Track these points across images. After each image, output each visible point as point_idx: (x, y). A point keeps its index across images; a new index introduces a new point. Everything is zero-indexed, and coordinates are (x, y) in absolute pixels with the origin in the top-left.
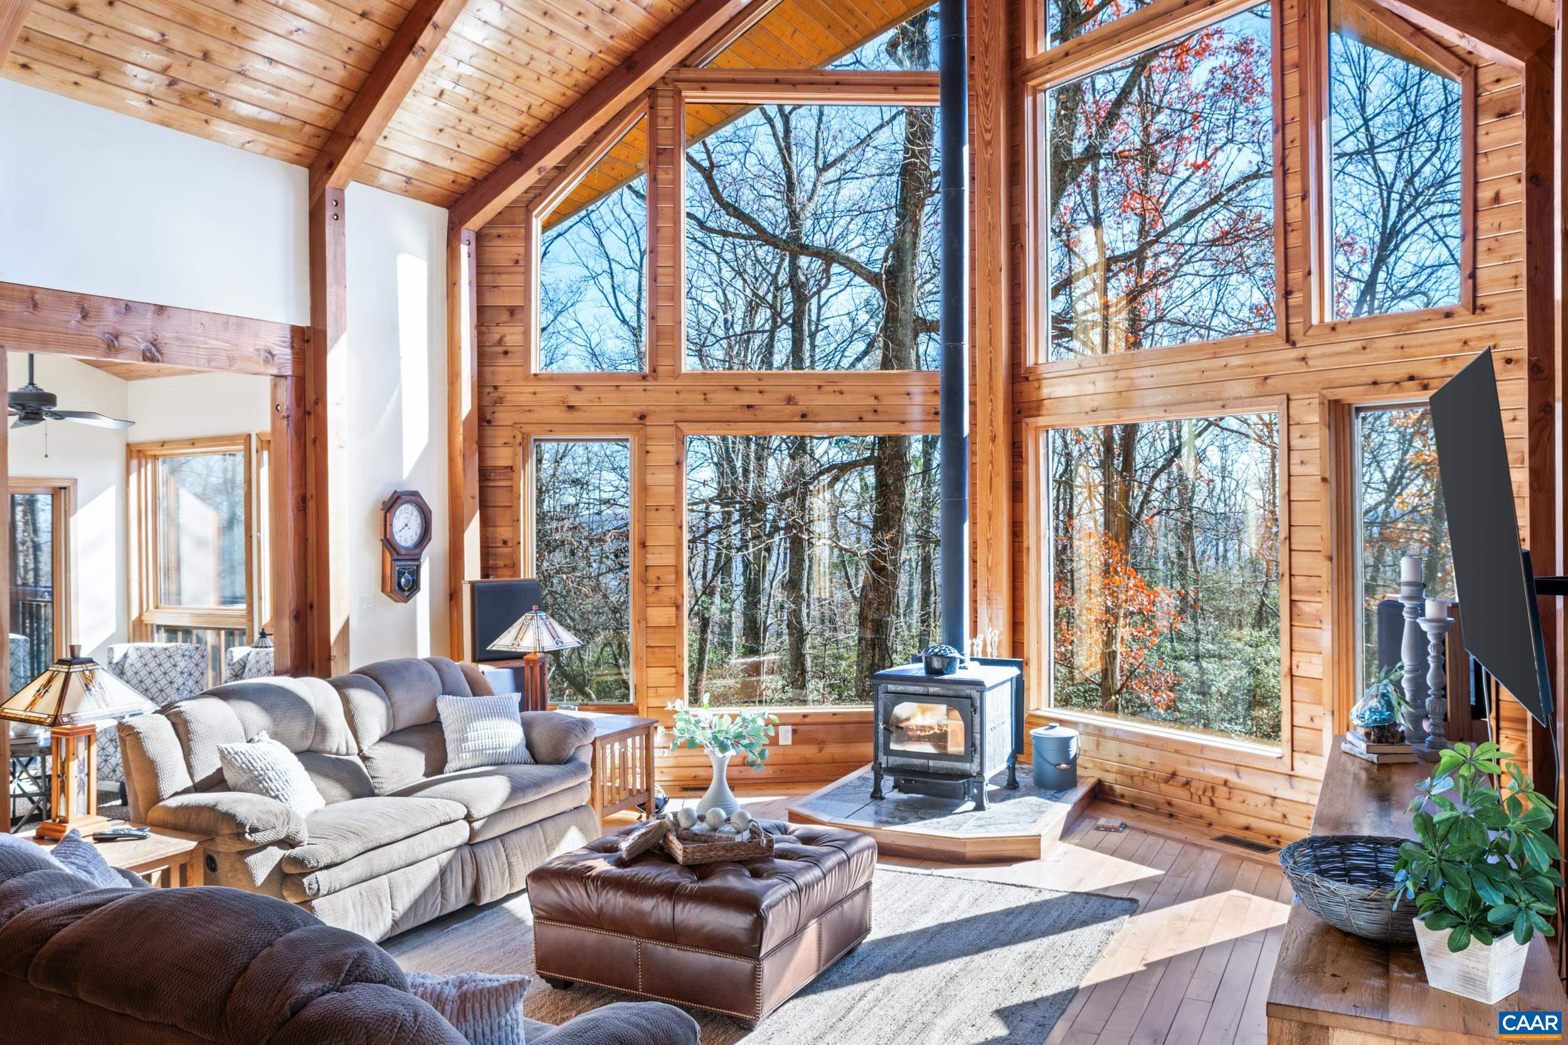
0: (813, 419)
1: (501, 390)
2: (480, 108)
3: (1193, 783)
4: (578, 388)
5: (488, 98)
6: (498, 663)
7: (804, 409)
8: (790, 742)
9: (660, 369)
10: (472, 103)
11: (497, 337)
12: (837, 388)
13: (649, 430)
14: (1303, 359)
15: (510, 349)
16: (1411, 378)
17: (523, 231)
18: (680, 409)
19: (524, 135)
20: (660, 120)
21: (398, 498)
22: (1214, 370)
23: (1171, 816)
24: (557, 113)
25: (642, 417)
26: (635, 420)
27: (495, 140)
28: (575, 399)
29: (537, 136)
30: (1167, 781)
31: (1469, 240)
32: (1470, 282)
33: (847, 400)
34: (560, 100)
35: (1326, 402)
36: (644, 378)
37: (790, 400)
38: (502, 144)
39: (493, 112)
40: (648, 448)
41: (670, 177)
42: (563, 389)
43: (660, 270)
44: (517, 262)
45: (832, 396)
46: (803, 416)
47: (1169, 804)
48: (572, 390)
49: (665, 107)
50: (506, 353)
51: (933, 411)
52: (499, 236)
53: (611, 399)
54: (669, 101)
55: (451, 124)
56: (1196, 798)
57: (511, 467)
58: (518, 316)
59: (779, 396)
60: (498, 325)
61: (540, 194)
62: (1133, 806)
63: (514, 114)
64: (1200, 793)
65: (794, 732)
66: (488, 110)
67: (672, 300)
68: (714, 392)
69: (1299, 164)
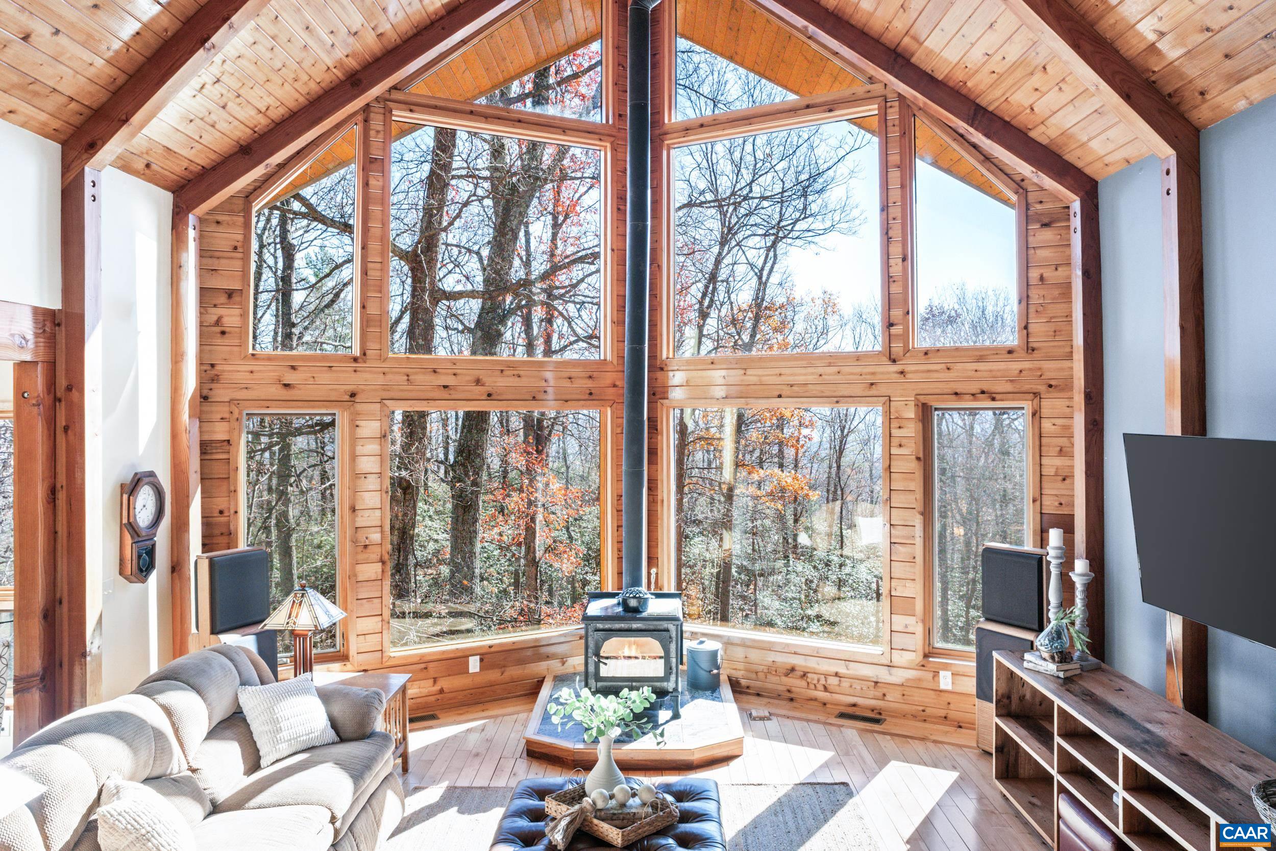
0: (499, 398)
1: (218, 368)
2: (230, 104)
3: (809, 675)
4: (293, 368)
5: (239, 96)
6: (241, 630)
7: (489, 389)
8: (478, 670)
9: (368, 352)
10: (224, 99)
11: (215, 318)
12: (516, 372)
13: (359, 407)
14: (902, 373)
15: (227, 330)
16: (983, 392)
17: (241, 219)
18: (386, 388)
19: (255, 132)
20: (372, 133)
21: (139, 480)
22: (829, 375)
23: (792, 700)
24: (287, 116)
25: (353, 395)
26: (347, 398)
27: (232, 136)
28: (290, 378)
29: (265, 133)
30: (787, 675)
31: (1024, 303)
32: (1025, 331)
33: (523, 382)
34: (292, 104)
35: (920, 405)
36: (355, 360)
37: (478, 382)
38: (236, 138)
39: (238, 109)
40: (358, 423)
41: (380, 183)
42: (277, 368)
43: (370, 265)
44: (235, 248)
45: (511, 379)
46: (489, 395)
47: (789, 691)
48: (288, 369)
49: (377, 122)
50: (223, 333)
51: (588, 392)
52: (218, 222)
53: (325, 378)
54: (381, 117)
55: (201, 116)
56: (812, 686)
57: (228, 441)
58: (236, 298)
59: (468, 378)
60: (215, 306)
61: (260, 187)
62: (758, 695)
63: (253, 112)
64: (815, 682)
65: (481, 660)
66: (235, 106)
67: (380, 292)
68: (416, 373)
69: (900, 235)
